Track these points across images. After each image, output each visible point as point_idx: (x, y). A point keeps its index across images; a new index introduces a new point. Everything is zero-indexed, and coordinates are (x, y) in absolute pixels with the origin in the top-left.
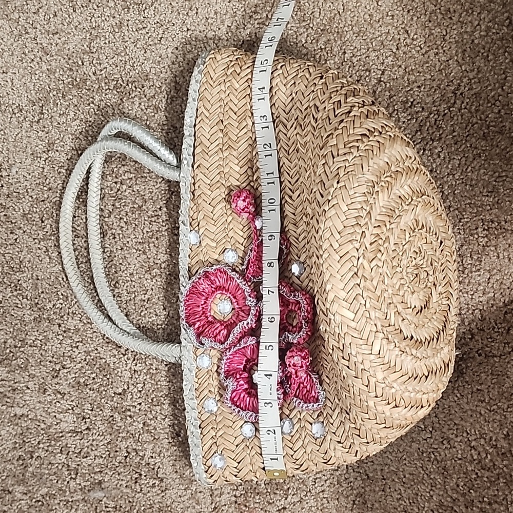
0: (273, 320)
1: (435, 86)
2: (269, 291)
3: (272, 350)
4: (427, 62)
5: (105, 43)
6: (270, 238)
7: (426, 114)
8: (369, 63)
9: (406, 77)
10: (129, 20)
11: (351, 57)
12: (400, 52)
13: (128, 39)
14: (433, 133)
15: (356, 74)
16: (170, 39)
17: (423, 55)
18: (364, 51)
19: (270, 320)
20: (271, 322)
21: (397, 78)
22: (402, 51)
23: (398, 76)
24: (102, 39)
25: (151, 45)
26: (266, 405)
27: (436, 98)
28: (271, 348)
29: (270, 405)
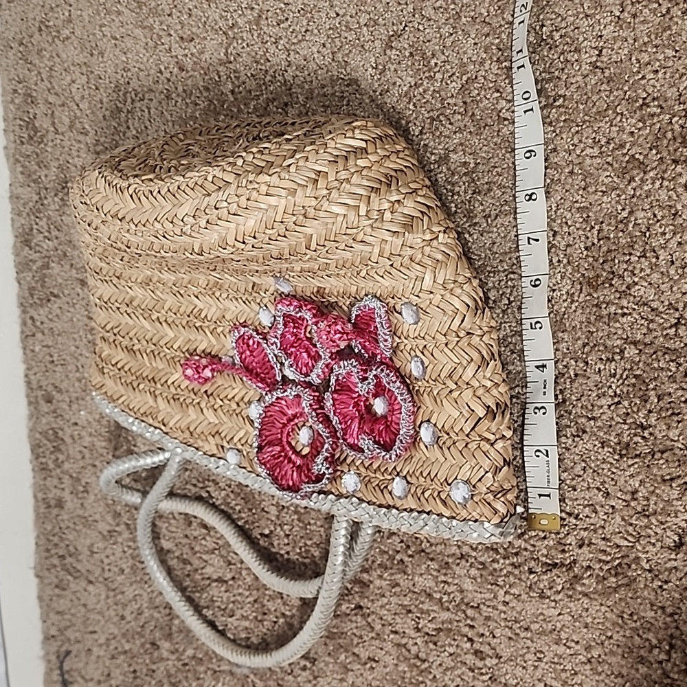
0: (538, 283)
1: (680, 68)
2: (529, 238)
3: (540, 328)
4: (669, 28)
5: (243, 48)
6: (528, 155)
7: (668, 117)
8: (578, 39)
9: (633, 58)
10: (268, 11)
11: (552, 31)
12: (626, 14)
13: (268, 38)
14: (676, 150)
15: (559, 58)
16: (316, 31)
17: (663, 15)
18: (572, 19)
19: (533, 283)
20: (536, 286)
21: (621, 60)
22: (629, 12)
23: (623, 57)
24: (240, 41)
25: (294, 43)
26: (536, 411)
27: (681, 88)
28: (538, 325)
29: (543, 411)
